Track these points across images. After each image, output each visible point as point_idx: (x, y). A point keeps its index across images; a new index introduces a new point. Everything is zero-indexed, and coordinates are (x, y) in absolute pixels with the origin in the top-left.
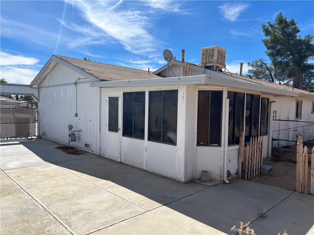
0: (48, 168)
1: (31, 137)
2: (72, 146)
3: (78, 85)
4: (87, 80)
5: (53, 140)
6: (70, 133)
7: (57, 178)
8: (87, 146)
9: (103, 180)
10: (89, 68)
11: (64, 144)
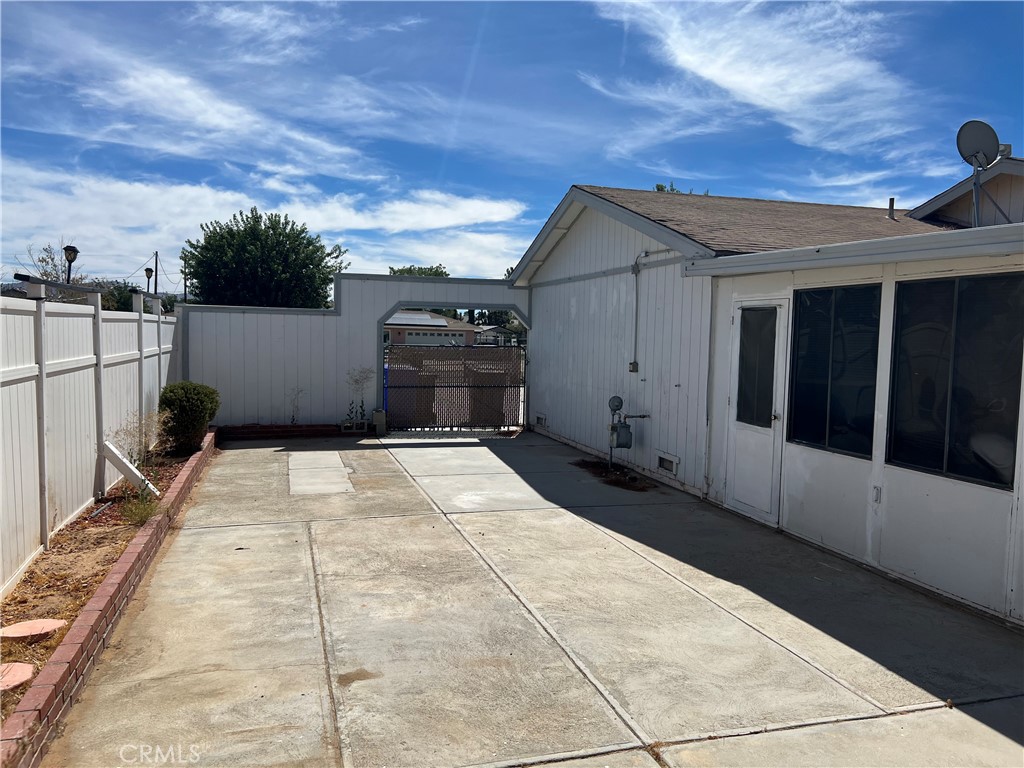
0: (555, 522)
1: (506, 429)
2: (620, 462)
3: (644, 273)
4: (672, 255)
5: (566, 441)
6: (616, 422)
7: (580, 554)
8: (666, 465)
9: (721, 580)
10: (678, 217)
11: (597, 453)
